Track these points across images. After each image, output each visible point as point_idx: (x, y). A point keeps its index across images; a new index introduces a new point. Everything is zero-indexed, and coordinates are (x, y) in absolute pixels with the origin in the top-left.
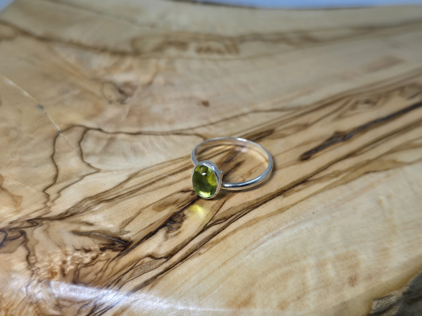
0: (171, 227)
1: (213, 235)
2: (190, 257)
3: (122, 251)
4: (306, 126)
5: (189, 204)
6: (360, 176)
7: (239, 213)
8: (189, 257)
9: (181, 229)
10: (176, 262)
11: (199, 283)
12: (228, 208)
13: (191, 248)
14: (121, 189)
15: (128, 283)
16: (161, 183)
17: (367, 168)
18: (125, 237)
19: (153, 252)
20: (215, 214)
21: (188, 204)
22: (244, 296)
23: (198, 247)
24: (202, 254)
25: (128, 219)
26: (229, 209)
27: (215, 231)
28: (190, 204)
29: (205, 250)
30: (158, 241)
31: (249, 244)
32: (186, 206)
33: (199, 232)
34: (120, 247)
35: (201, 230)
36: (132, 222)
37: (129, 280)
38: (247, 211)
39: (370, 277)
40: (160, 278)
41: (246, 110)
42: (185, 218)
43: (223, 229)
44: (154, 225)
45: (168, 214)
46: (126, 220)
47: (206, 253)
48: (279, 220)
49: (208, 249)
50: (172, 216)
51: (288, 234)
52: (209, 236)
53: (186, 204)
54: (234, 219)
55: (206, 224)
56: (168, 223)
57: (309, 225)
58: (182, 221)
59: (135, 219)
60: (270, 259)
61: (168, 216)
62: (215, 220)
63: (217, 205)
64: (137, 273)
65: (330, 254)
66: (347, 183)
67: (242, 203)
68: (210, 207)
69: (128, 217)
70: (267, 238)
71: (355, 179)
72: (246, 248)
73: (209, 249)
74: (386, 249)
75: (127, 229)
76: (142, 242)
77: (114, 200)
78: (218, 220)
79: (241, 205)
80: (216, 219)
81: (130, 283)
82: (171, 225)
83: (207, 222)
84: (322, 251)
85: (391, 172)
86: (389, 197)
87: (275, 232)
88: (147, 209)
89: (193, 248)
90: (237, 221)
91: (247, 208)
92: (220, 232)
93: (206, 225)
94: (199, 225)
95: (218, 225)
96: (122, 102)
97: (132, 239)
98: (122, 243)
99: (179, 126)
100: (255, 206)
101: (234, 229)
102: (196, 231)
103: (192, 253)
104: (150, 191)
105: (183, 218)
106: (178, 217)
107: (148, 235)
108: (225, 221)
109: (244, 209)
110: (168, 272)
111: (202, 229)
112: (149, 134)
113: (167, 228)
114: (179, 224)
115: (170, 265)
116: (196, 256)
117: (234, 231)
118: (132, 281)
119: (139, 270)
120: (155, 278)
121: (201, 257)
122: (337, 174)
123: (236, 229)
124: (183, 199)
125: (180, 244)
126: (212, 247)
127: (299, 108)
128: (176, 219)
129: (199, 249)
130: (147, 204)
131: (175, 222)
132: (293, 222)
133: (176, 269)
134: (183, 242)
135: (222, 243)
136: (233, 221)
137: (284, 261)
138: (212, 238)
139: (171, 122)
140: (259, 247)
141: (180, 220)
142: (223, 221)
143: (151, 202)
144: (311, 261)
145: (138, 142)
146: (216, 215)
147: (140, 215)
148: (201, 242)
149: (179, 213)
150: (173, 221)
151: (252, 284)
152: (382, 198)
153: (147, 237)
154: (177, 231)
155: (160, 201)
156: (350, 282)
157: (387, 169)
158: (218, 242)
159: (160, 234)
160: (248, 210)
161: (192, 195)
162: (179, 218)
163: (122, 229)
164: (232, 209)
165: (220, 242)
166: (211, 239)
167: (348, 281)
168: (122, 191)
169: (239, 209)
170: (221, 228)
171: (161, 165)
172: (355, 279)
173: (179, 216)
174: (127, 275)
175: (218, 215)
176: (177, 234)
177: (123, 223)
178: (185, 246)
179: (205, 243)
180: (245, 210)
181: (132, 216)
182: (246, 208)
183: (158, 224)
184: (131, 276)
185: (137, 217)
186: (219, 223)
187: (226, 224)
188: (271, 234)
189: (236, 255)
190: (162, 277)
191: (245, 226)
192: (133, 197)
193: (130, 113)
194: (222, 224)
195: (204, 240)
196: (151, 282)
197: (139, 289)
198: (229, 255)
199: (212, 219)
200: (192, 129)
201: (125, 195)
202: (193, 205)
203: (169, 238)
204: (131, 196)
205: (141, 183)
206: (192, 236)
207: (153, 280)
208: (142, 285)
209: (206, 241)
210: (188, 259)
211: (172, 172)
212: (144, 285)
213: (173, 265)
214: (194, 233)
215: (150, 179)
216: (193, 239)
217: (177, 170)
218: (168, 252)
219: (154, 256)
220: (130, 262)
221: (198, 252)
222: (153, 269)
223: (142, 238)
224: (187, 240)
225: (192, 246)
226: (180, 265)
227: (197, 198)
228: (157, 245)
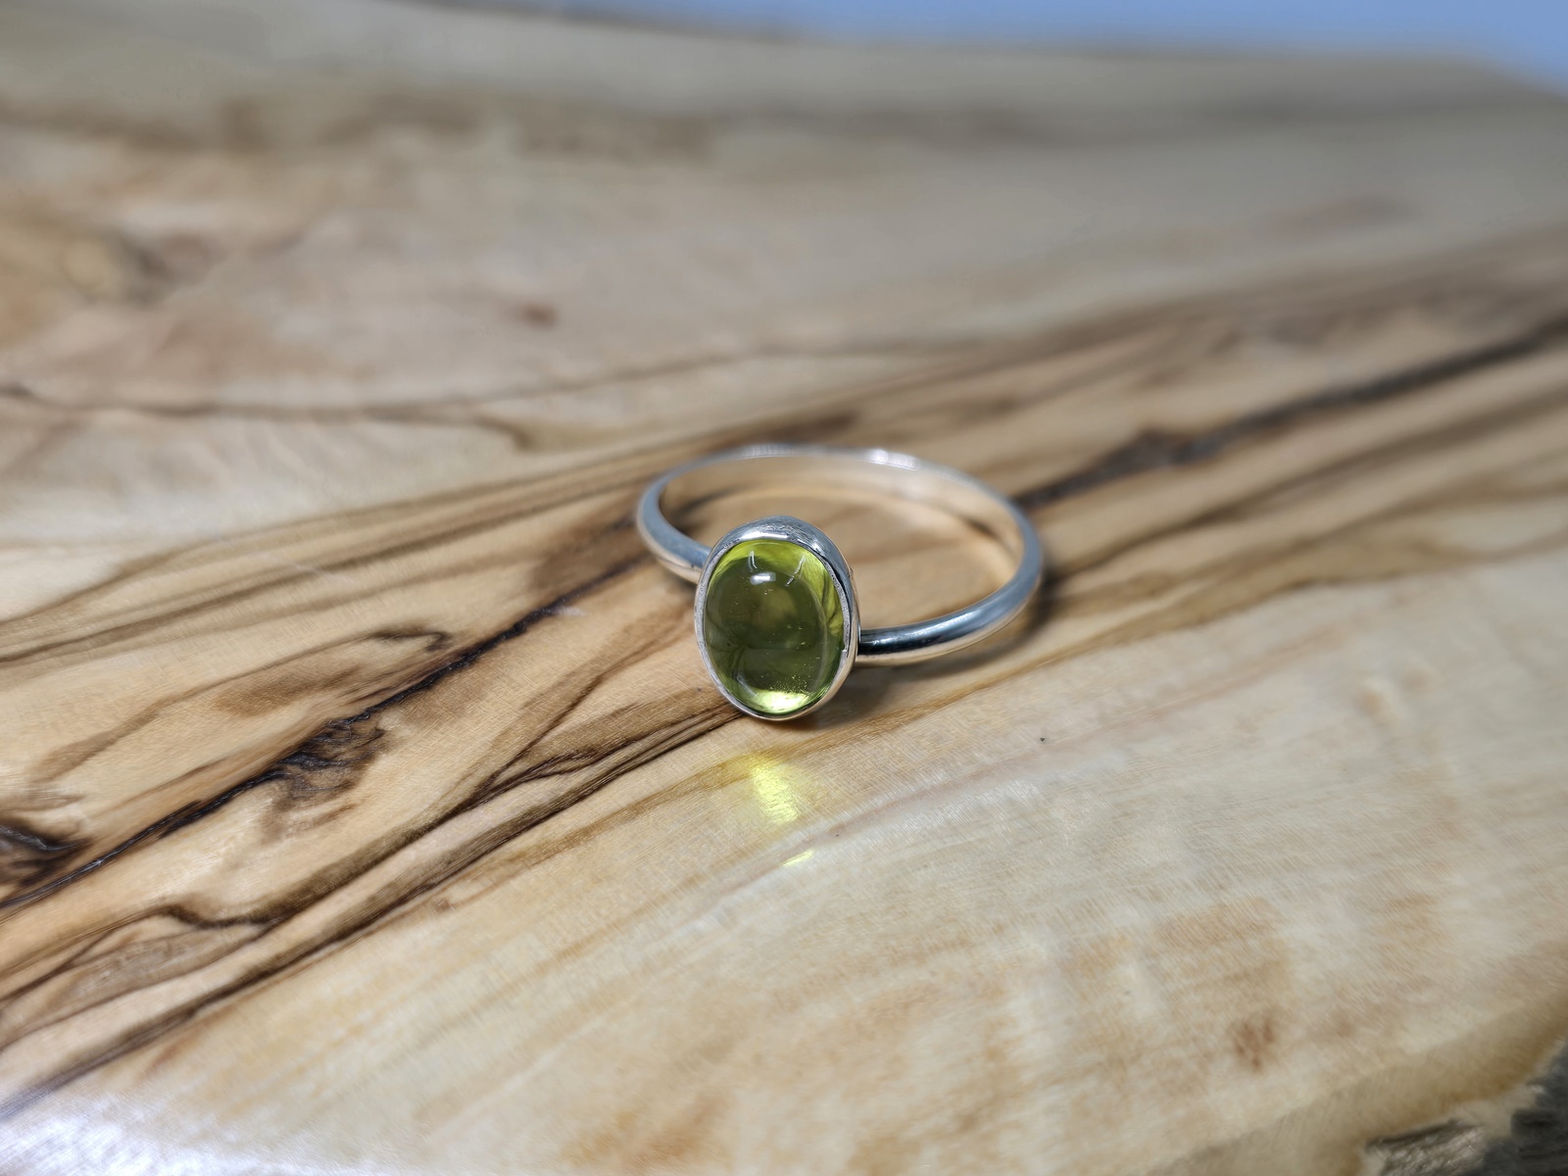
0: (306, 785)
1: (523, 823)
2: (392, 922)
3: (27, 882)
4: (1003, 407)
5: (411, 689)
6: (1263, 597)
7: (665, 733)
8: (387, 918)
9: (354, 796)
10: (312, 940)
11: (424, 1042)
12: (610, 710)
13: (399, 879)
14: (71, 619)
16: (283, 598)
17: (1299, 567)
18: (51, 819)
19: (193, 894)
20: (545, 734)
21: (409, 685)
22: (670, 1110)
23: (436, 875)
24: (456, 906)
25: (83, 743)
26: (615, 714)
27: (535, 803)
28: (417, 685)
29: (474, 888)
30: (226, 844)
31: (712, 866)
32: (395, 696)
33: (452, 807)
34: (17, 864)
35: (460, 800)
36: (102, 756)
37: (40, 1022)
38: (708, 724)
39: (1341, 1028)
40: (217, 1017)
41: (724, 341)
42: (384, 748)
43: (579, 796)
45: (296, 725)
46: (73, 747)
47: (476, 904)
48: (868, 767)
49: (491, 883)
50: (317, 737)
51: (914, 827)
52: (503, 825)
53: (398, 685)
54: (638, 756)
55: (489, 774)
56: (289, 767)
57: (1022, 789)
58: (366, 757)
59: (120, 742)
60: (816, 935)
61: (295, 734)
62: (541, 760)
63: (555, 697)
64: (90, 987)
65: (1128, 917)
66: (1202, 621)
67: (685, 687)
68: (521, 702)
69: (86, 731)
70: (804, 841)
71: (1241, 607)
72: (690, 882)
73: (496, 885)
74: (1417, 900)
75: (68, 785)
76: (140, 844)
77: (27, 660)
78: (554, 760)
79: (677, 697)
80: (547, 754)
81: (46, 1037)
82: (307, 774)
83: (493, 766)
84: (1090, 905)
85: (1412, 586)
86: (1412, 684)
87: (845, 816)
88: (187, 705)
89: (409, 879)
90: (654, 764)
91: (708, 710)
92: (563, 809)
93: (493, 777)
94: (455, 776)
95: (553, 779)
96: (142, 298)
97: (90, 829)
98: (35, 848)
99: (402, 388)
101: (639, 798)
102: (433, 806)
103: (402, 901)
104: (217, 629)
105: (375, 744)
106: (349, 741)
107: (176, 814)
108: (593, 763)
109: (694, 716)
110: (264, 989)
111: (467, 795)
112: (252, 412)
113: (281, 787)
114: (347, 773)
115: (278, 957)
116: (422, 917)
117: (637, 808)
118: (58, 1028)
119: (107, 973)
120: (187, 1013)
121: (450, 920)
122: (1156, 586)
123: (647, 799)
124: (383, 667)
125: (343, 861)
126: (512, 876)
127: (969, 344)
128: (337, 750)
129: (443, 885)
130: (193, 682)
131: (327, 760)
132: (940, 777)
133: (305, 975)
134: (358, 852)
135: (567, 859)
136: (631, 764)
137: (893, 943)
138: (515, 836)
139: (363, 373)
140: (764, 882)
141: (356, 752)
142: (581, 762)
143: (215, 675)
144: (1036, 946)
145: (191, 442)
146: (547, 738)
147: (147, 727)
148: (455, 854)
149: (357, 725)
150: (320, 759)
151: (716, 1051)
152: (1380, 686)
153: (170, 825)
154: (332, 802)
155: (262, 673)
156: (1240, 1050)
157: (1392, 575)
158: (546, 853)
159: (240, 813)
160: (716, 721)
161: (431, 648)
162: (354, 743)
163: (43, 785)
164: (630, 713)
165: (558, 856)
166: (509, 838)
167: (1230, 1044)
168: (71, 625)
169: (669, 715)
170: (570, 792)
171: (296, 529)
172: (1269, 1035)
173: (353, 734)
174: (38, 998)
175: (558, 737)
176: (331, 816)
177: (53, 758)
178: (368, 868)
179: (477, 855)
180: (697, 719)
181: (105, 729)
182: (703, 712)
183: (234, 770)
184: (55, 1003)
185: (134, 735)
186: (560, 773)
187: (598, 779)
188: (824, 824)
189: (638, 913)
190: (229, 1010)
191: (695, 788)
192: (126, 650)
193: (179, 336)
194: (573, 774)
195: (472, 842)
196: (163, 1034)
197: (92, 1068)
198: (598, 914)
199: (522, 755)
200: (463, 401)
201: (87, 644)
202: (429, 693)
203: (290, 830)
204: (116, 645)
205: (176, 597)
206: (414, 827)
207: (172, 1024)
208: (110, 1050)
209: (484, 850)
210: (380, 928)
211: (344, 557)
212: (121, 1049)
213: (290, 958)
214: (426, 810)
215: (227, 583)
216: (417, 838)
217: (368, 551)
218: (274, 897)
219: (194, 910)
220: (61, 937)
221: (434, 899)
222: (181, 973)
223: (145, 826)
224: (384, 844)
225: (409, 871)
226: (331, 954)
227: (458, 663)
228: (220, 861)
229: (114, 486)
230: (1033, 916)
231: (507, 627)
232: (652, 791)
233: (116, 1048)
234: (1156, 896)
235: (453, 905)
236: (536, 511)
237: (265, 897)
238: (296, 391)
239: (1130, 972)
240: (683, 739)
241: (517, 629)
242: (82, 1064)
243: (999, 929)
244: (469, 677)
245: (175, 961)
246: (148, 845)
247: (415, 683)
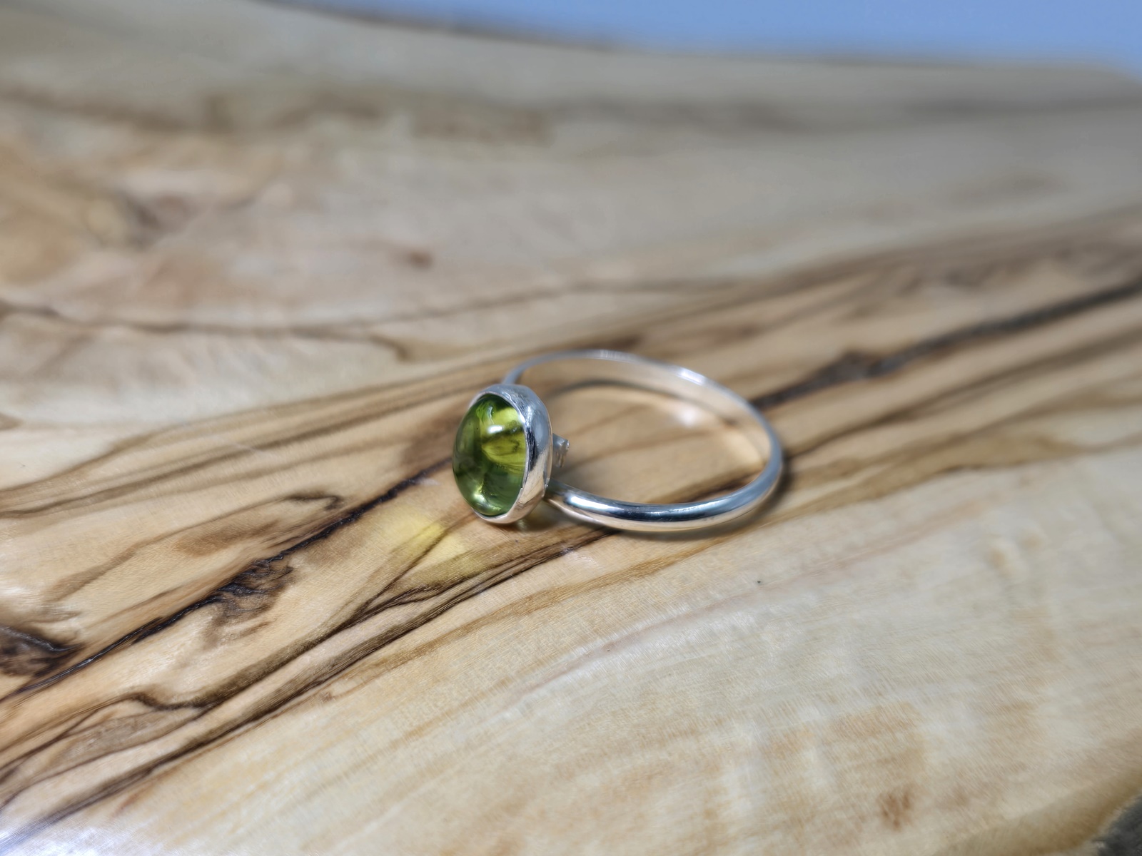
0: (236, 607)
1: (387, 638)
2: (291, 708)
3: (39, 674)
4: (748, 332)
5: (312, 537)
6: (925, 478)
7: (490, 573)
8: (288, 705)
9: (269, 615)
10: (235, 720)
11: (310, 795)
12: (452, 555)
13: (297, 677)
14: (78, 483)
15: (39, 787)
16: (227, 469)
17: (953, 456)
18: (58, 629)
19: (154, 685)
20: (405, 572)
21: (312, 535)
23: (323, 675)
24: (336, 697)
25: (83, 574)
26: (455, 559)
27: (396, 623)
28: (318, 535)
29: (350, 685)
30: (178, 649)
31: (519, 672)
32: (302, 543)
33: (337, 625)
34: (33, 661)
35: (343, 620)
36: (95, 584)
37: (45, 775)
38: (522, 566)
39: (960, 799)
40: (167, 774)
41: (550, 280)
42: (292, 581)
43: (427, 618)
44: (174, 596)
45: (231, 563)
46: (75, 576)
47: (351, 697)
48: (633, 600)
49: (362, 682)
50: (246, 572)
51: (664, 646)
52: (372, 639)
53: (304, 535)
54: (470, 589)
55: (365, 601)
56: (225, 594)
57: (742, 619)
58: (279, 587)
59: (107, 574)
60: (589, 724)
61: (230, 569)
62: (402, 591)
64: (80, 751)
65: (812, 715)
66: (879, 495)
68: (390, 548)
69: (84, 565)
70: (584, 654)
71: (908, 485)
72: (503, 683)
73: (366, 683)
74: (1020, 707)
75: (70, 604)
76: (118, 648)
77: (46, 512)
78: (411, 592)
79: (501, 547)
80: (406, 587)
81: (48, 785)
82: (238, 599)
83: (368, 595)
84: (785, 706)
85: (1033, 472)
86: (1028, 545)
87: (615, 636)
88: (156, 547)
89: (305, 677)
91: (522, 556)
92: (415, 628)
93: (368, 603)
94: (341, 602)
95: (410, 605)
96: (139, 243)
97: (84, 636)
98: (46, 650)
99: (319, 313)
100: (552, 551)
101: (469, 620)
102: (324, 624)
103: (299, 693)
104: (180, 491)
105: (286, 578)
106: (268, 575)
107: (145, 627)
108: (438, 594)
109: (511, 561)
110: (200, 755)
111: (349, 617)
112: (212, 330)
113: (219, 608)
114: (265, 599)
115: (211, 732)
116: (313, 705)
117: (468, 628)
118: (56, 779)
119: (92, 741)
120: (146, 771)
121: (332, 708)
122: (847, 469)
123: (475, 622)
124: (294, 521)
125: (259, 663)
126: (377, 676)
127: (726, 284)
128: (259, 582)
129: (328, 682)
130: (161, 531)
131: (251, 589)
132: (684, 608)
133: (228, 746)
134: (270, 657)
135: (416, 665)
136: (465, 595)
137: (643, 731)
138: (380, 647)
139: (292, 303)
140: (554, 684)
141: (273, 583)
142: (430, 594)
143: (176, 525)
144: (745, 735)
145: (167, 352)
146: (407, 575)
147: (127, 563)
148: (338, 659)
149: (274, 564)
150: (247, 588)
151: (513, 808)
152: (1006, 546)
153: (140, 634)
154: (254, 620)
155: (210, 525)
156: (886, 814)
157: (1019, 463)
158: (402, 660)
159: (190, 626)
160: (527, 565)
161: (329, 508)
162: (271, 577)
163: (53, 604)
164: (466, 558)
165: (410, 662)
166: (377, 649)
167: (878, 809)
168: (78, 487)
170: (421, 616)
172: (907, 803)
173: (271, 570)
174: (43, 758)
175: (415, 575)
176: (253, 630)
177: (60, 585)
178: (276, 669)
179: (353, 661)
180: (513, 563)
181: (97, 563)
182: (518, 558)
183: (186, 596)
184: (55, 762)
185: (118, 568)
186: (415, 601)
187: (441, 606)
188: (600, 642)
189: (464, 705)
190: (175, 769)
191: (510, 614)
192: (115, 506)
193: (164, 272)
194: (424, 602)
195: (350, 651)
196: (129, 785)
197: (79, 809)
198: (436, 706)
199: (389, 587)
200: (363, 323)
201: (88, 501)
202: (326, 541)
203: (224, 640)
204: (109, 502)
205: (152, 468)
206: (310, 639)
207: (136, 779)
208: (91, 796)
209: (358, 657)
210: (282, 713)
211: (271, 439)
212: (100, 796)
213: (220, 733)
214: (319, 627)
215: (188, 458)
216: (312, 648)
217: (288, 435)
218: (210, 688)
219: (154, 696)
220: (61, 715)
221: (322, 692)
222: (143, 742)
223: (122, 635)
224: (288, 651)
225: (305, 671)
226: (247, 731)
227: (347, 519)
228: (173, 661)
229: (112, 384)
230: (744, 712)
231: (383, 492)
232: (479, 615)
233: (96, 794)
234: (833, 700)
235: (334, 697)
236: (409, 406)
237: (204, 688)
238: (244, 315)
239: (810, 754)
240: (503, 578)
241: (390, 495)
242: (72, 806)
243: (719, 722)
244: (354, 530)
245: (139, 733)
246: (124, 649)
247: (316, 533)
